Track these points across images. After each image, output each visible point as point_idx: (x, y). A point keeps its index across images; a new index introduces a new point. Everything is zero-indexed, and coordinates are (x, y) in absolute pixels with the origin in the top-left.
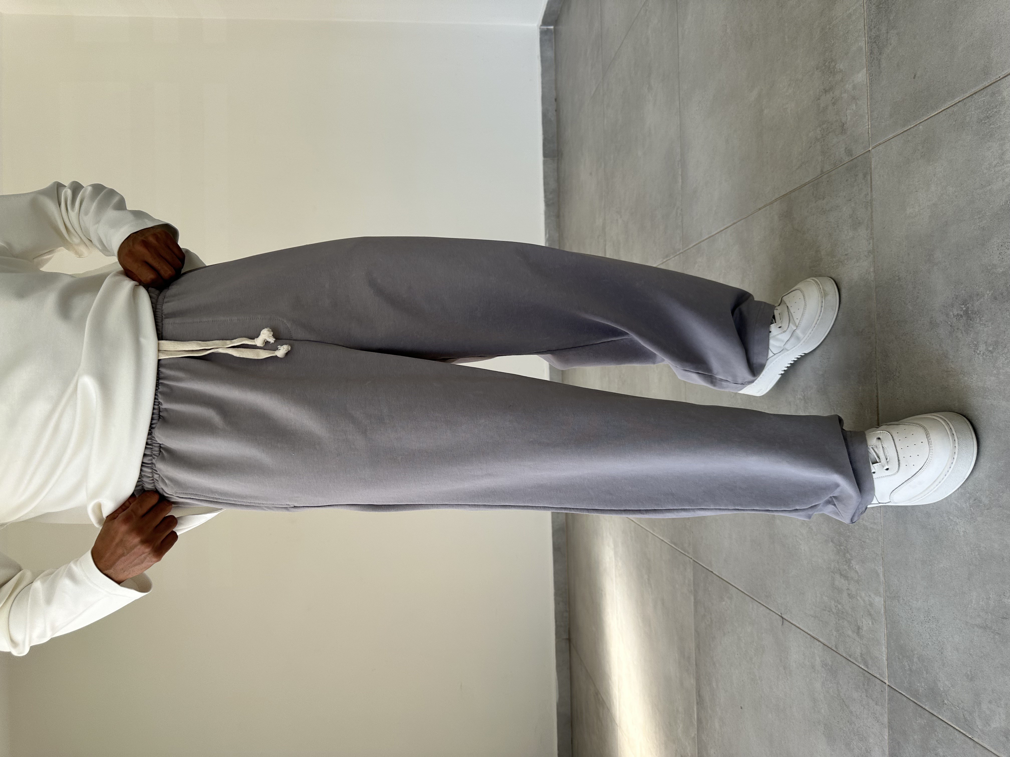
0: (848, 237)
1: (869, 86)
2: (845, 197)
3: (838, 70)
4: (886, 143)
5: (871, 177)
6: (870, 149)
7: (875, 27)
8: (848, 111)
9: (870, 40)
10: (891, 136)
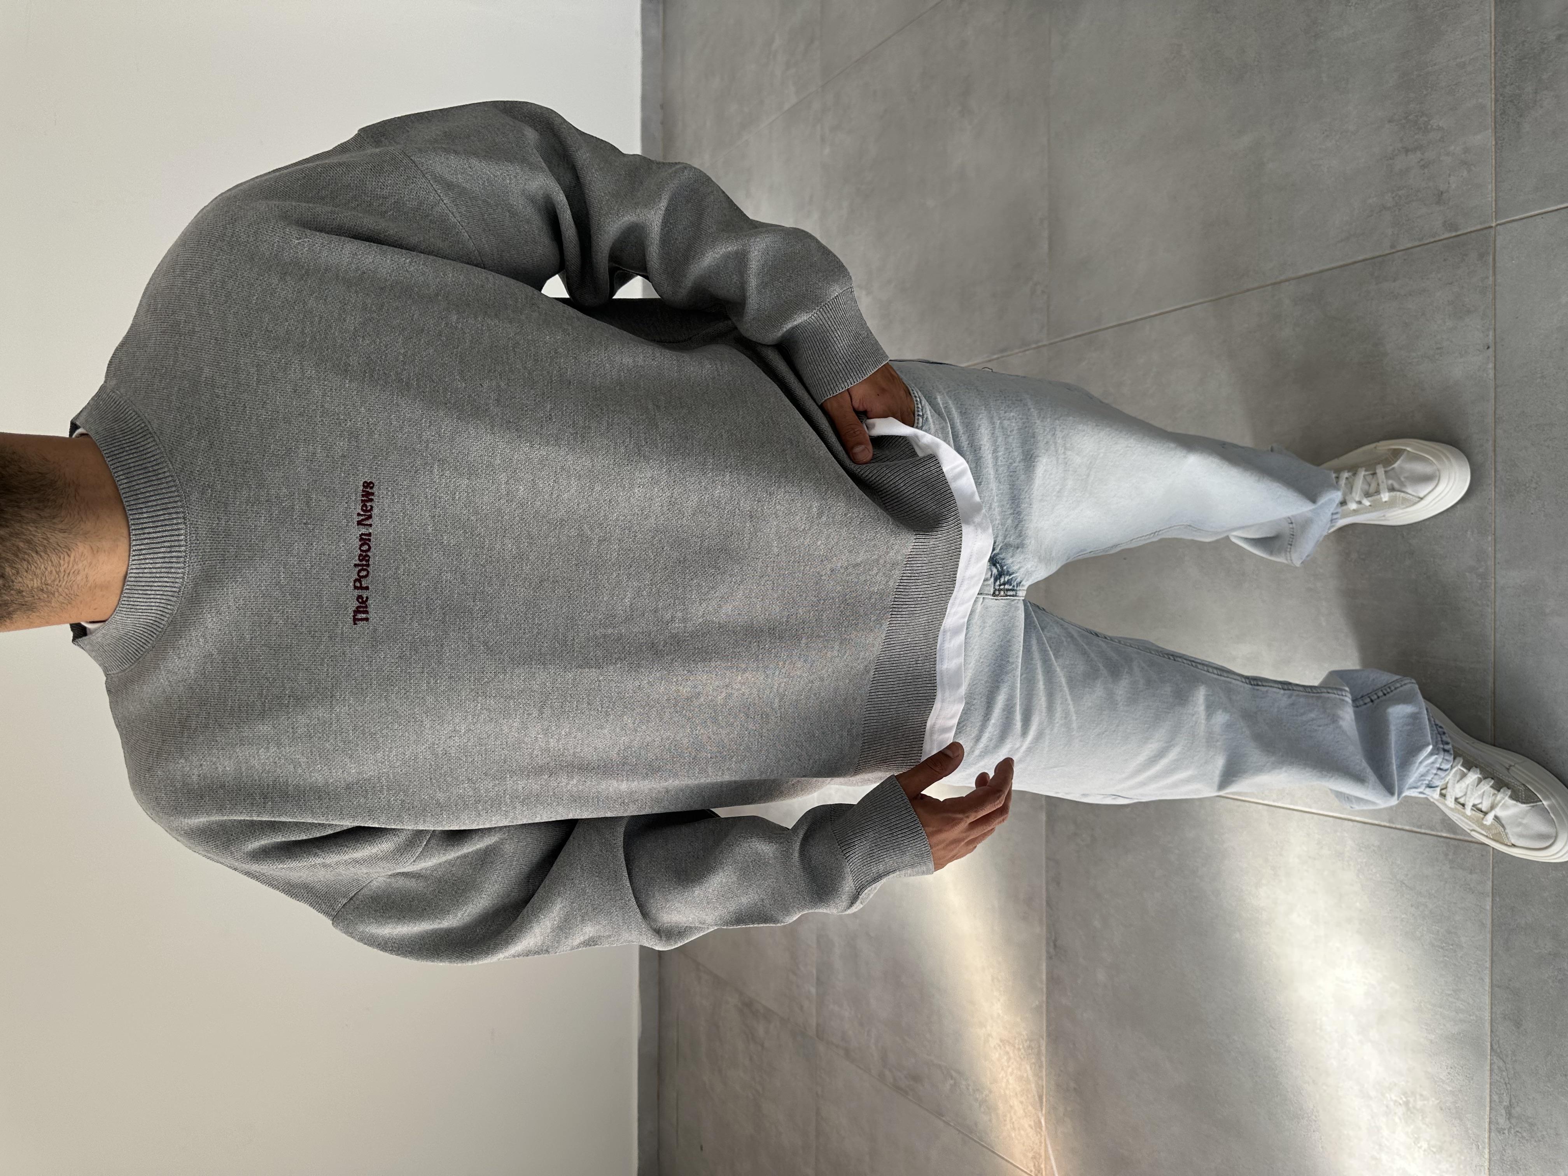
0: (1445, 328)
1: (1496, 152)
2: (1439, 279)
3: (1434, 127)
4: (1524, 221)
5: (1494, 259)
6: (1494, 225)
7: (1512, 84)
8: (1452, 177)
9: (1501, 98)
10: (1536, 212)
